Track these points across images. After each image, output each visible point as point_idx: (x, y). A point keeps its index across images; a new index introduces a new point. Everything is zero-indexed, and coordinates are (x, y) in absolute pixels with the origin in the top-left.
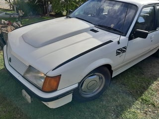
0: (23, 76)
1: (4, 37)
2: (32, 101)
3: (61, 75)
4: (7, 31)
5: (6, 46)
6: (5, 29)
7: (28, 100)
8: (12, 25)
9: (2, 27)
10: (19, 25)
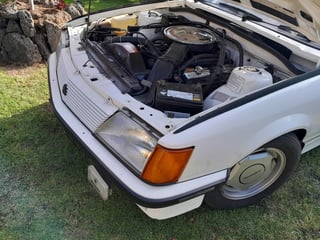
0: (93, 134)
1: (49, 35)
2: (109, 197)
3: (193, 147)
4: (55, 21)
5: (54, 54)
6: (52, 16)
7: (101, 192)
8: (67, 10)
9: (45, 12)
10: (81, 12)
